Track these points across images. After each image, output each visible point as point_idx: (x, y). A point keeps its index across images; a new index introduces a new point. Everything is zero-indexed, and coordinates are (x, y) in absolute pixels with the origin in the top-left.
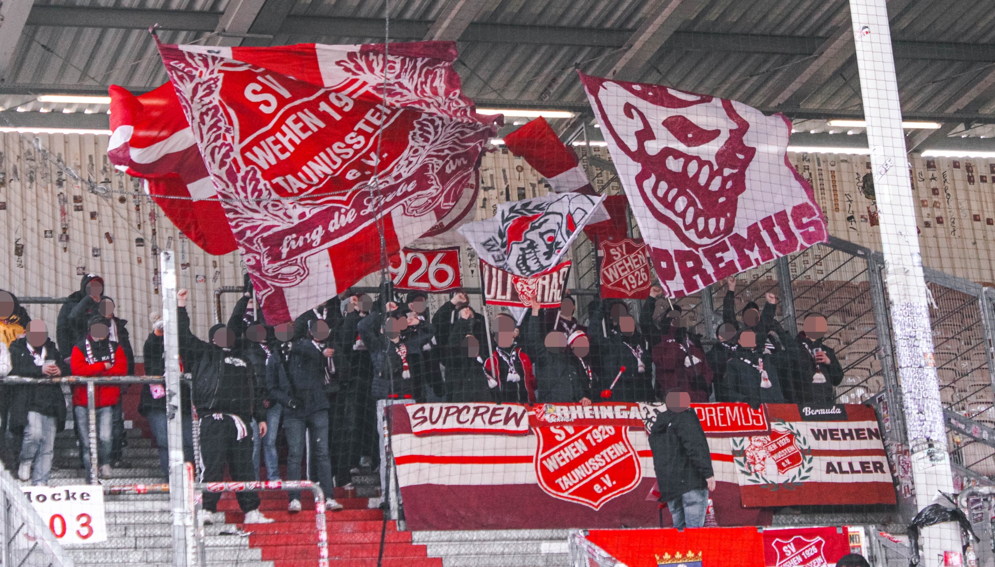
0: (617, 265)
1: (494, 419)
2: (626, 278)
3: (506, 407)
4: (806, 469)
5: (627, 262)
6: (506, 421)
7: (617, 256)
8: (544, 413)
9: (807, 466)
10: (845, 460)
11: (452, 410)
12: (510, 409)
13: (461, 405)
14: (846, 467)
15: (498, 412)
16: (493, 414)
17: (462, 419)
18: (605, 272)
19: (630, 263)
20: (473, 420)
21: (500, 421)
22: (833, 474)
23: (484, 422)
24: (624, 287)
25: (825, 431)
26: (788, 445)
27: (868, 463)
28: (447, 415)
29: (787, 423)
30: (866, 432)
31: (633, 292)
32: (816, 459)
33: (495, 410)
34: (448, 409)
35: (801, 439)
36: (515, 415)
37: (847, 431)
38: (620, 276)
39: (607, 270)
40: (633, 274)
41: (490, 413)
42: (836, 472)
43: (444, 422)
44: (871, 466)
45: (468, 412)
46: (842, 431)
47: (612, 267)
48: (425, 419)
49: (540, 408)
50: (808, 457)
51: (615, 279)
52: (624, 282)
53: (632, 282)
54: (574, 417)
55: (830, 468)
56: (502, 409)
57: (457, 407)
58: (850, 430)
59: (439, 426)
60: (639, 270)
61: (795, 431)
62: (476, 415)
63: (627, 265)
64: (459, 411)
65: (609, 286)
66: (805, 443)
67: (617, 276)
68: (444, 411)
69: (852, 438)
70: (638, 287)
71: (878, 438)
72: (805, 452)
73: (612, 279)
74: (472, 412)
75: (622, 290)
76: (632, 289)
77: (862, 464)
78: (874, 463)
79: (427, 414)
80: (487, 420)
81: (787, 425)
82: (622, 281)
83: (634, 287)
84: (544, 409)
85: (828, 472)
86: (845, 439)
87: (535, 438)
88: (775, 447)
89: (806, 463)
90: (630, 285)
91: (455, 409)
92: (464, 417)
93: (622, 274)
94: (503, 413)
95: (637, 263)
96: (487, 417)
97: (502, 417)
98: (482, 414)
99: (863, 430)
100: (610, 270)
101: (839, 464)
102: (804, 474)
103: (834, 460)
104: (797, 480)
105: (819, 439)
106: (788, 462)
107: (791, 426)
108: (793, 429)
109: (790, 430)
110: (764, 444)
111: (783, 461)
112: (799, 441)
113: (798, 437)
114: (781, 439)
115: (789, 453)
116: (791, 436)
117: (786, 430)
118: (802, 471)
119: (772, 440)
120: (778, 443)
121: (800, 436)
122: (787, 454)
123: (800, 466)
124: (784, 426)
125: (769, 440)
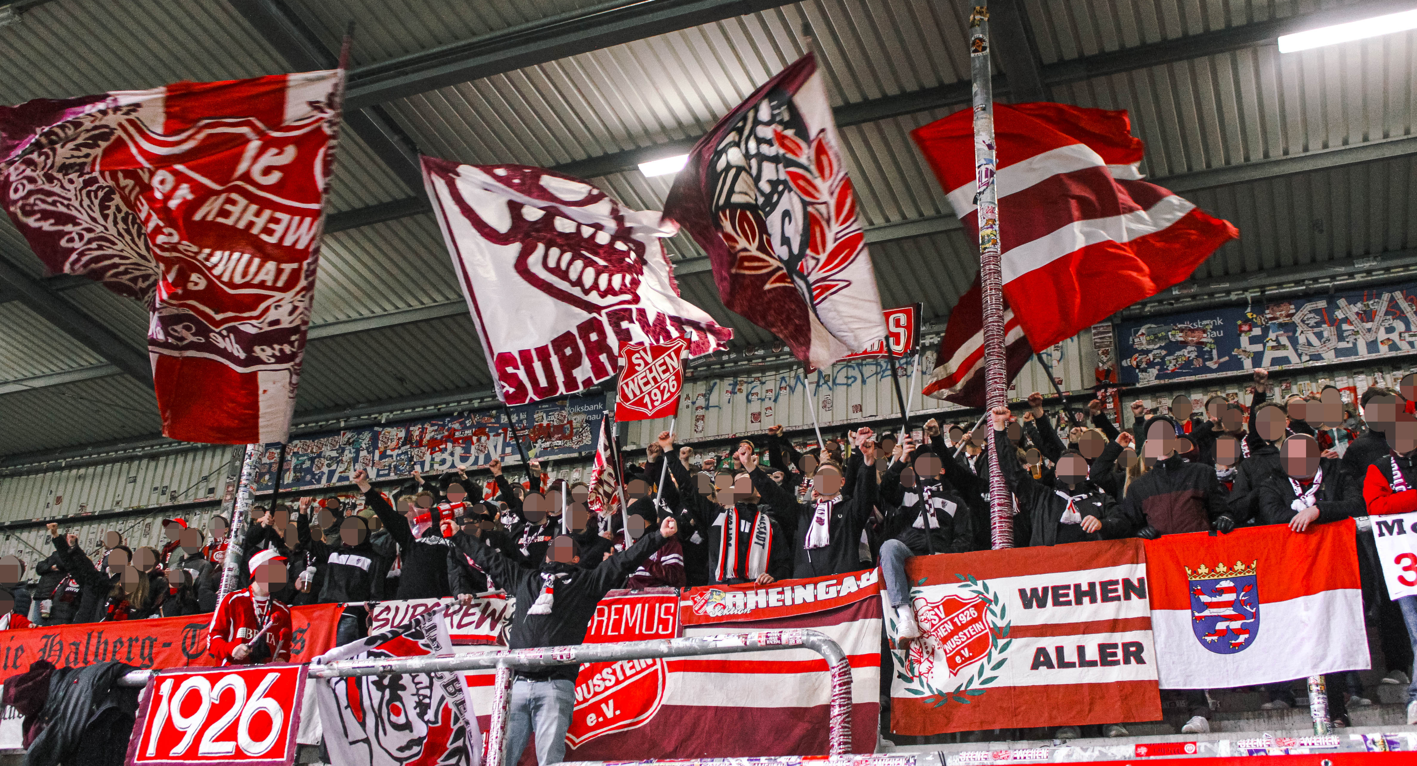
0: (640, 377)
1: (465, 621)
2: (649, 394)
3: (484, 603)
4: (993, 663)
5: (651, 371)
6: (480, 624)
7: (639, 365)
8: (706, 602)
9: (996, 657)
10: (1070, 643)
12: (488, 606)
14: (1071, 655)
15: (471, 611)
16: (466, 614)
18: (625, 387)
19: (654, 373)
21: (472, 623)
22: (1043, 669)
23: (452, 627)
24: (645, 406)
25: (1045, 589)
26: (974, 621)
27: (1115, 646)
29: (980, 583)
30: (1120, 587)
31: (655, 410)
32: (1017, 643)
33: (470, 607)
34: (415, 608)
35: (997, 610)
36: (492, 612)
37: (1085, 587)
38: (642, 392)
39: (627, 384)
40: (658, 388)
41: (462, 612)
42: (1050, 666)
44: (1120, 652)
46: (1077, 587)
47: (633, 380)
48: (386, 621)
49: (701, 595)
50: (1001, 642)
51: (635, 395)
52: (647, 399)
53: (654, 398)
54: (751, 606)
55: (1041, 659)
56: (478, 606)
58: (1092, 585)
60: (667, 381)
61: (991, 596)
62: (445, 615)
63: (650, 377)
65: (627, 405)
66: (1003, 616)
67: (638, 392)
68: (411, 611)
69: (1093, 600)
70: (663, 402)
71: (1141, 596)
72: (998, 633)
73: (631, 396)
75: (643, 410)
76: (654, 407)
77: (1102, 647)
78: (1126, 646)
79: (390, 615)
80: (455, 623)
81: (979, 586)
82: (644, 397)
83: (656, 404)
84: (707, 595)
85: (1035, 666)
86: (1079, 602)
88: (950, 627)
89: (995, 653)
90: (652, 401)
91: (423, 608)
93: (644, 389)
94: (478, 612)
95: (664, 372)
96: (456, 619)
97: (476, 618)
98: (452, 615)
99: (1116, 582)
100: (631, 383)
101: (1060, 650)
102: (987, 673)
103: (1050, 643)
104: (976, 685)
105: (1031, 607)
106: (966, 653)
107: (986, 587)
108: (987, 592)
109: (982, 594)
110: (933, 625)
111: (958, 653)
112: (993, 613)
113: (993, 607)
114: (963, 612)
115: (972, 636)
116: (981, 606)
117: (975, 595)
118: (987, 668)
119: (947, 615)
120: (956, 619)
121: (996, 605)
122: (968, 639)
123: (985, 660)
124: (974, 587)
125: (942, 616)
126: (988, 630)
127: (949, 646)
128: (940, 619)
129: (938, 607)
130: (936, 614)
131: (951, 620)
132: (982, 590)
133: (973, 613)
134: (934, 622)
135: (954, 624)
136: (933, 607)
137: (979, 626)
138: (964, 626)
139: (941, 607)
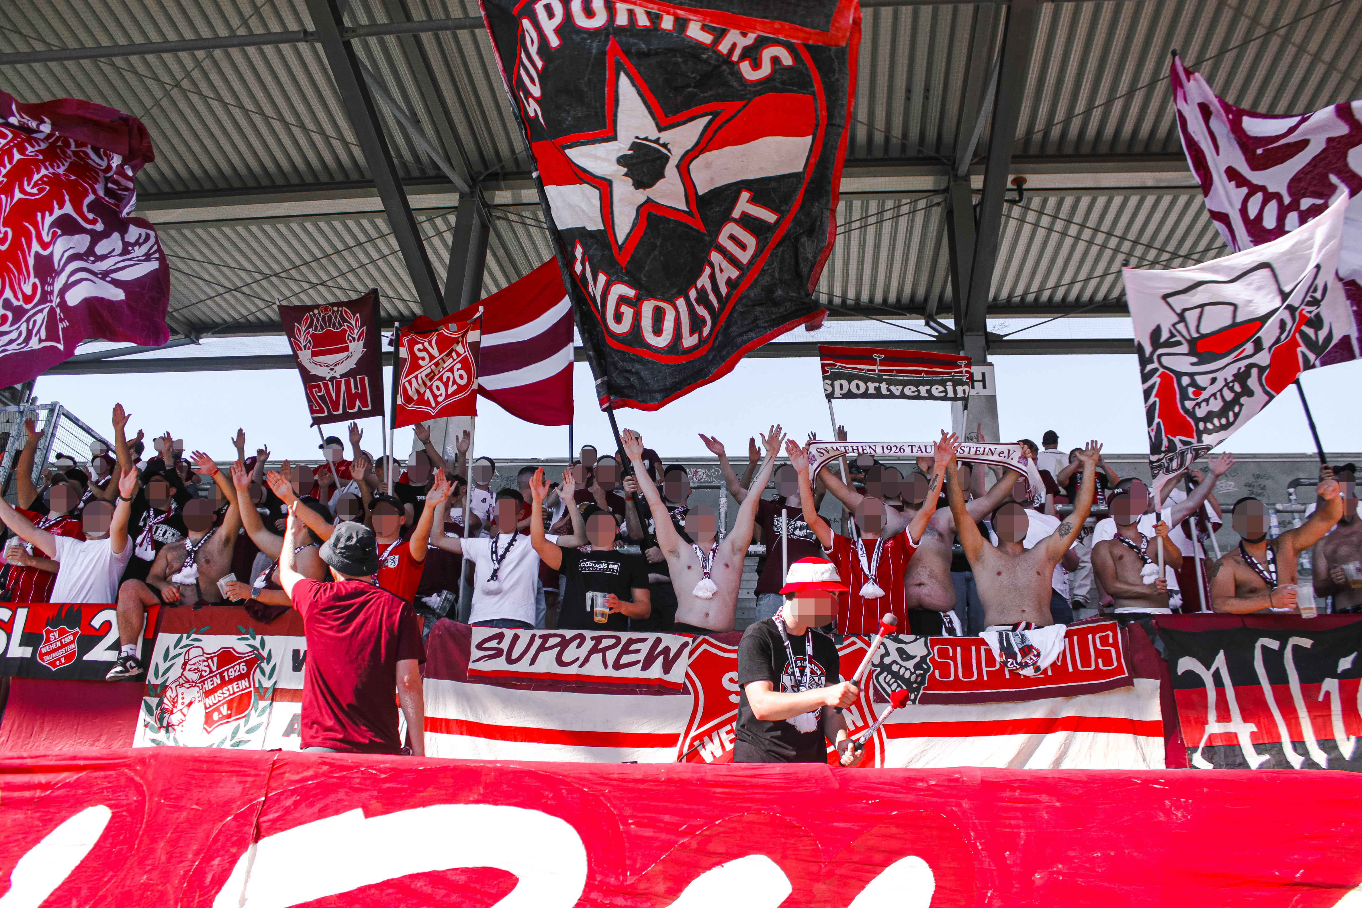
0: (423, 373)
1: (625, 659)
3: (652, 637)
4: (250, 725)
6: (647, 664)
7: (423, 359)
9: (254, 719)
11: (552, 641)
12: (658, 641)
13: (569, 633)
15: (633, 647)
16: (626, 650)
17: (566, 658)
18: (407, 385)
20: (587, 660)
21: (636, 663)
23: (606, 666)
24: (428, 403)
26: (242, 677)
28: (542, 648)
31: (440, 407)
32: (278, 706)
33: (631, 642)
34: (546, 638)
35: (267, 669)
36: (667, 650)
38: (424, 388)
39: (410, 382)
40: (441, 379)
41: (619, 648)
43: (533, 662)
45: (579, 646)
48: (499, 653)
50: (263, 704)
51: (417, 393)
52: (428, 395)
53: (437, 393)
56: (644, 640)
57: (562, 636)
59: (523, 667)
60: (451, 370)
61: (265, 654)
62: (593, 651)
64: (564, 644)
65: (410, 406)
67: (420, 389)
68: (538, 642)
70: (448, 396)
72: (262, 693)
73: (413, 394)
74: (589, 644)
76: (437, 403)
79: (505, 645)
80: (610, 662)
81: (257, 642)
82: (426, 394)
83: (440, 399)
87: (691, 698)
89: (253, 715)
90: (435, 397)
91: (558, 640)
92: (570, 653)
93: (428, 385)
94: (645, 648)
96: (611, 655)
97: (641, 656)
98: (604, 651)
100: (413, 380)
102: (241, 735)
104: (228, 745)
105: (300, 670)
106: (224, 710)
107: (263, 643)
108: (263, 649)
109: (258, 650)
110: (201, 676)
111: (217, 709)
112: (263, 672)
113: (264, 665)
114: (233, 667)
115: (234, 693)
116: (253, 662)
117: (251, 649)
118: (243, 730)
119: (218, 668)
120: (225, 674)
121: (268, 663)
122: (230, 695)
123: (243, 721)
124: (251, 642)
125: (214, 668)
126: (252, 689)
127: (210, 701)
128: (211, 672)
129: (212, 658)
130: (209, 666)
131: (221, 674)
132: (258, 645)
133: (243, 668)
134: (204, 674)
135: (222, 678)
136: (208, 658)
137: (244, 683)
138: (231, 681)
139: (215, 659)
